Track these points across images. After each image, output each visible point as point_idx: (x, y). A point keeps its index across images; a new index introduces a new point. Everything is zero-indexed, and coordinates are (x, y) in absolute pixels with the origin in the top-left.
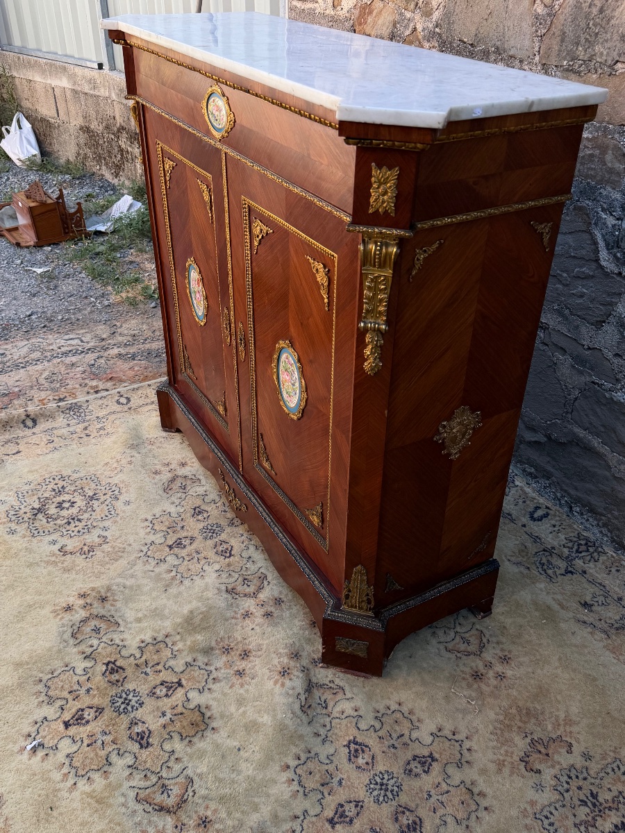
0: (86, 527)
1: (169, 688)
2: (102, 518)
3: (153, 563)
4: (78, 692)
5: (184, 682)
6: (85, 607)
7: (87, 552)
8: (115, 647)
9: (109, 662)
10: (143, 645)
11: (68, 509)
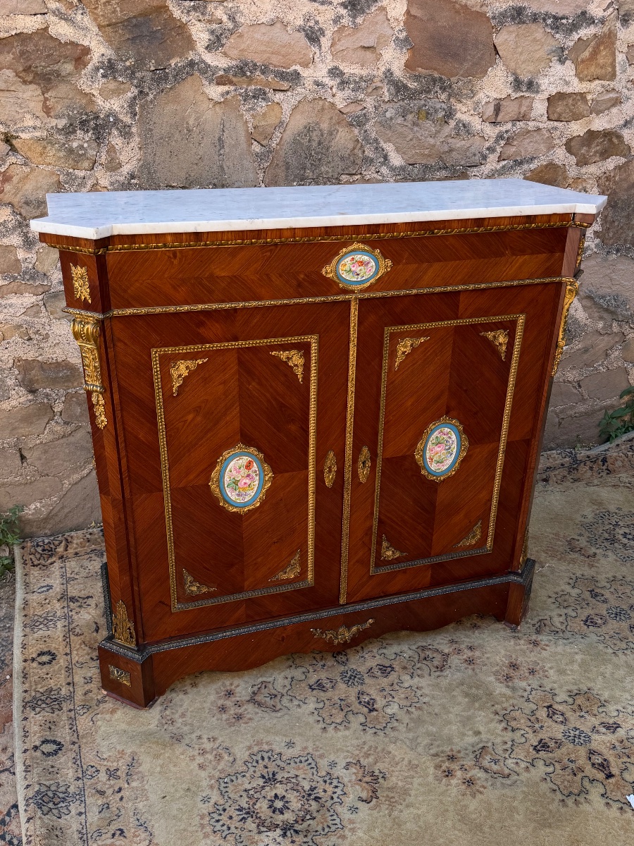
0: (328, 781)
1: (554, 713)
2: (313, 768)
3: (396, 724)
4: (575, 769)
5: (546, 704)
6: (466, 770)
7: (373, 778)
8: (514, 748)
9: (535, 749)
10: (510, 728)
11: (287, 802)
